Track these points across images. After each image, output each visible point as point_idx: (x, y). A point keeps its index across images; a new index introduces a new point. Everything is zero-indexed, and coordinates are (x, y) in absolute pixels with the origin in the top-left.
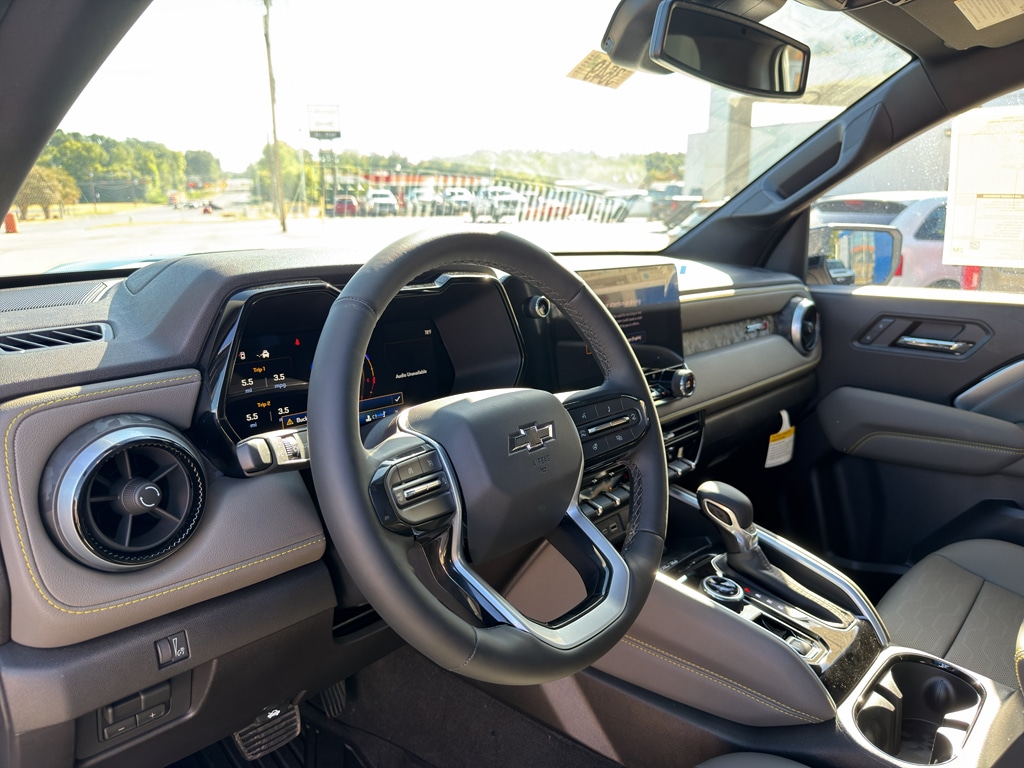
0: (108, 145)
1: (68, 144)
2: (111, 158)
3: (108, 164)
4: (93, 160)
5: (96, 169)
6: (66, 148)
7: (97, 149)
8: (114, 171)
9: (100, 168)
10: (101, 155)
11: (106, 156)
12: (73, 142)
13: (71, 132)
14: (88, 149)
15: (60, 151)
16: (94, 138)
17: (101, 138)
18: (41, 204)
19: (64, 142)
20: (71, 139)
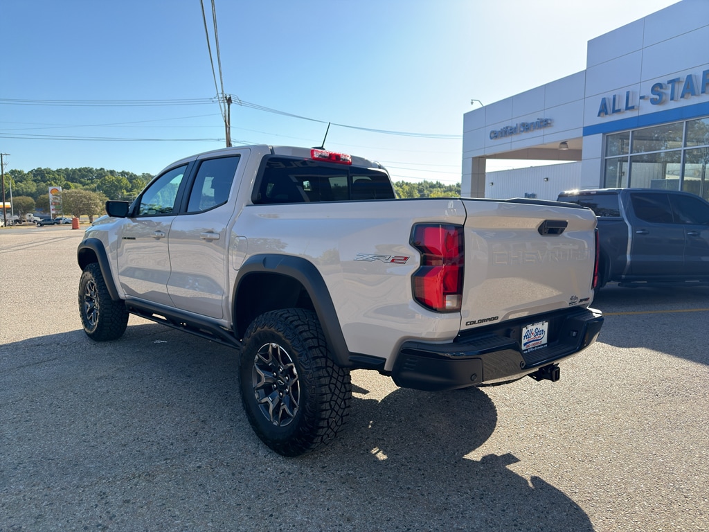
0: (132, 178)
1: (107, 177)
2: (132, 187)
3: (131, 190)
4: (121, 188)
5: (123, 193)
6: (105, 180)
7: (125, 181)
8: (134, 194)
9: (125, 193)
10: (126, 184)
11: (130, 185)
12: (110, 176)
13: (109, 170)
14: (119, 181)
15: (101, 182)
16: (123, 173)
17: (127, 174)
18: (88, 214)
19: (104, 176)
20: (109, 174)
